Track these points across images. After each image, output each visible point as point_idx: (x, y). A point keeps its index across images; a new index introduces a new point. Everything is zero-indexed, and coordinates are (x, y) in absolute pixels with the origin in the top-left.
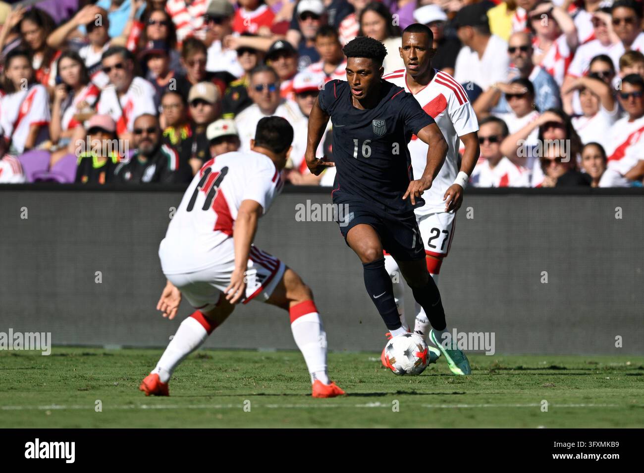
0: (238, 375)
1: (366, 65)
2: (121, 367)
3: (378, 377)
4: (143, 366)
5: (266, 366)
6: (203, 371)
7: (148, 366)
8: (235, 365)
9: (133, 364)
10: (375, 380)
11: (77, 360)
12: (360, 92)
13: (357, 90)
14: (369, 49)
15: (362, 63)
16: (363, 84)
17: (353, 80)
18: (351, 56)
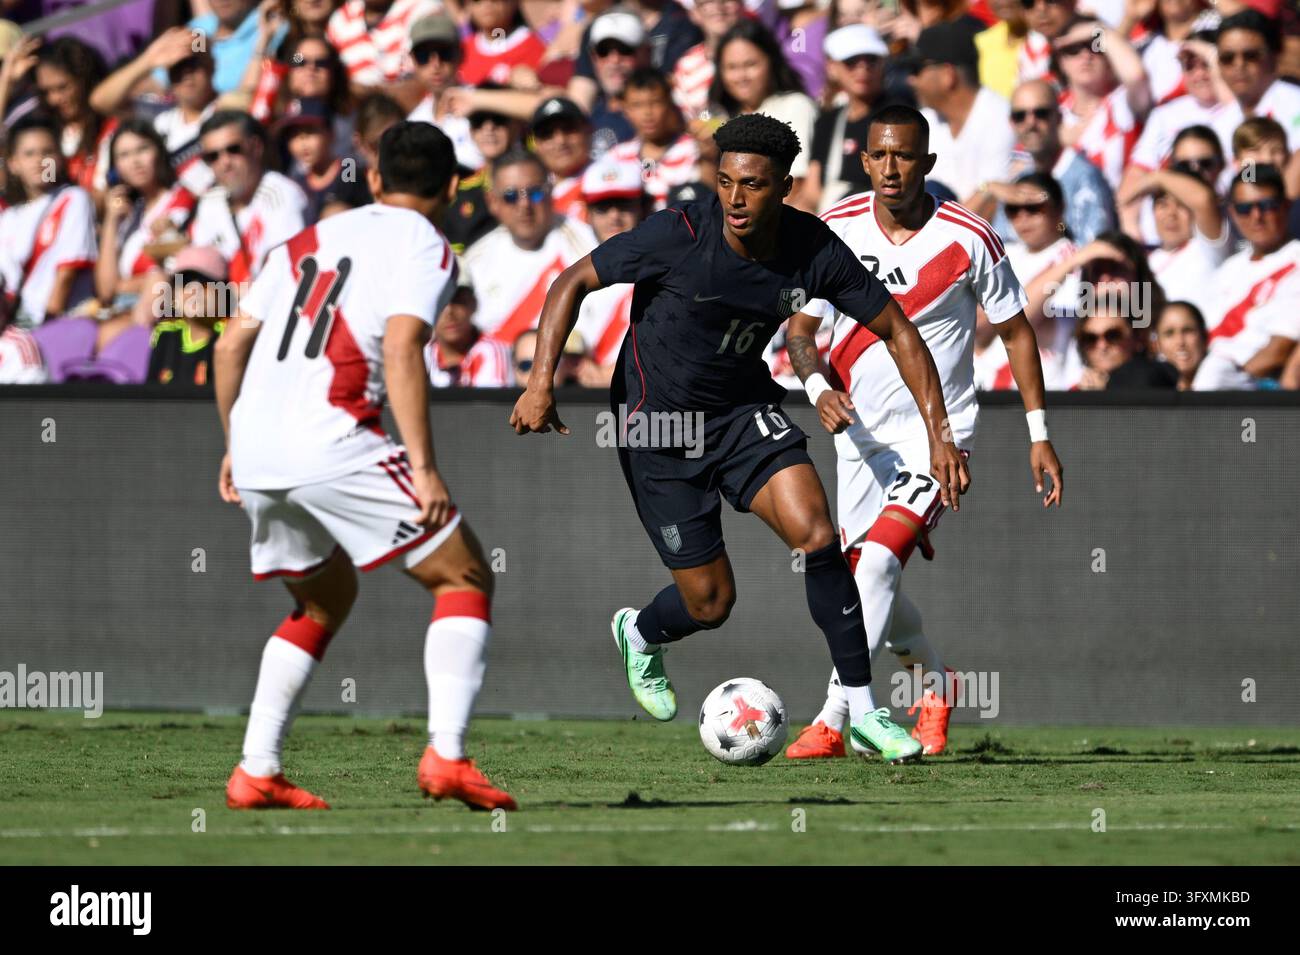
1: (759, 168)
5: (529, 748)
6: (401, 759)
10: (746, 778)
11: (151, 737)
12: (742, 221)
13: (737, 217)
14: (766, 137)
15: (751, 165)
16: (750, 206)
17: (730, 196)
18: (730, 150)
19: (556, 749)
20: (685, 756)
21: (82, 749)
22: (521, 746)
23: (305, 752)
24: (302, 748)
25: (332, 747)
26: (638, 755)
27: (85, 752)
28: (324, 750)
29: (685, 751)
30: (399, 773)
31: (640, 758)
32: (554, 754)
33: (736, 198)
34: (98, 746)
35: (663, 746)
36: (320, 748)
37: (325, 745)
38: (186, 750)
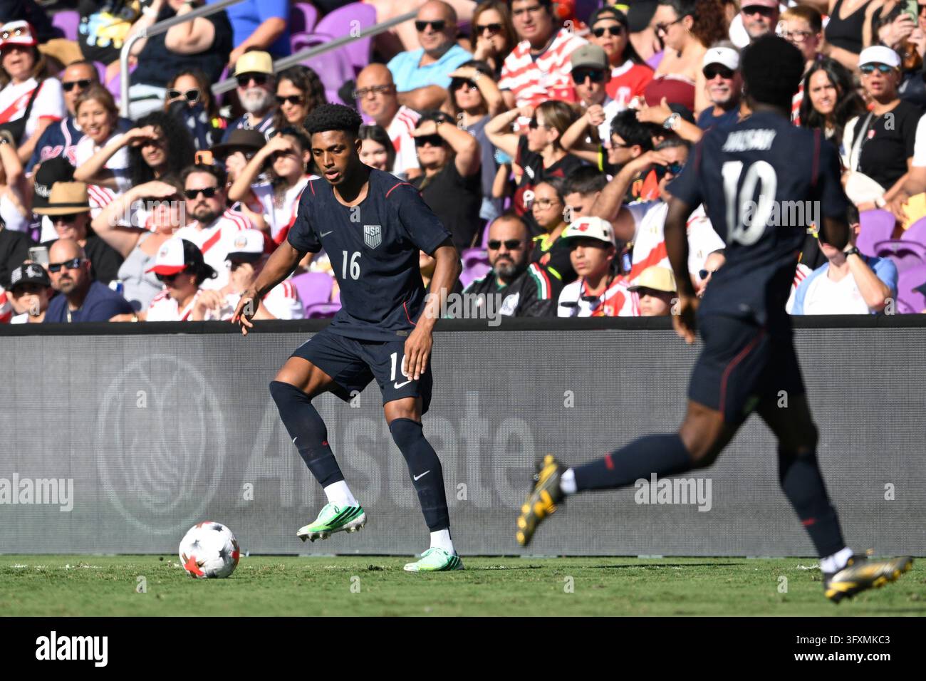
0: (605, 594)
1: (338, 138)
2: (436, 585)
3: (809, 593)
4: (470, 583)
5: (648, 579)
6: (555, 589)
7: (476, 583)
8: (602, 579)
9: (455, 581)
10: (803, 598)
11: (374, 575)
12: (335, 175)
13: (331, 173)
14: (338, 117)
15: (332, 138)
16: (338, 164)
17: (323, 160)
18: (317, 131)
19: (667, 580)
20: (762, 583)
21: (323, 585)
22: (642, 578)
23: (484, 585)
24: (483, 582)
25: (504, 580)
26: (726, 583)
27: (326, 586)
28: (499, 583)
29: (761, 579)
30: (553, 599)
31: (728, 585)
32: (666, 583)
33: (328, 161)
34: (335, 583)
35: (746, 576)
36: (496, 582)
37: (500, 580)
38: (399, 584)
